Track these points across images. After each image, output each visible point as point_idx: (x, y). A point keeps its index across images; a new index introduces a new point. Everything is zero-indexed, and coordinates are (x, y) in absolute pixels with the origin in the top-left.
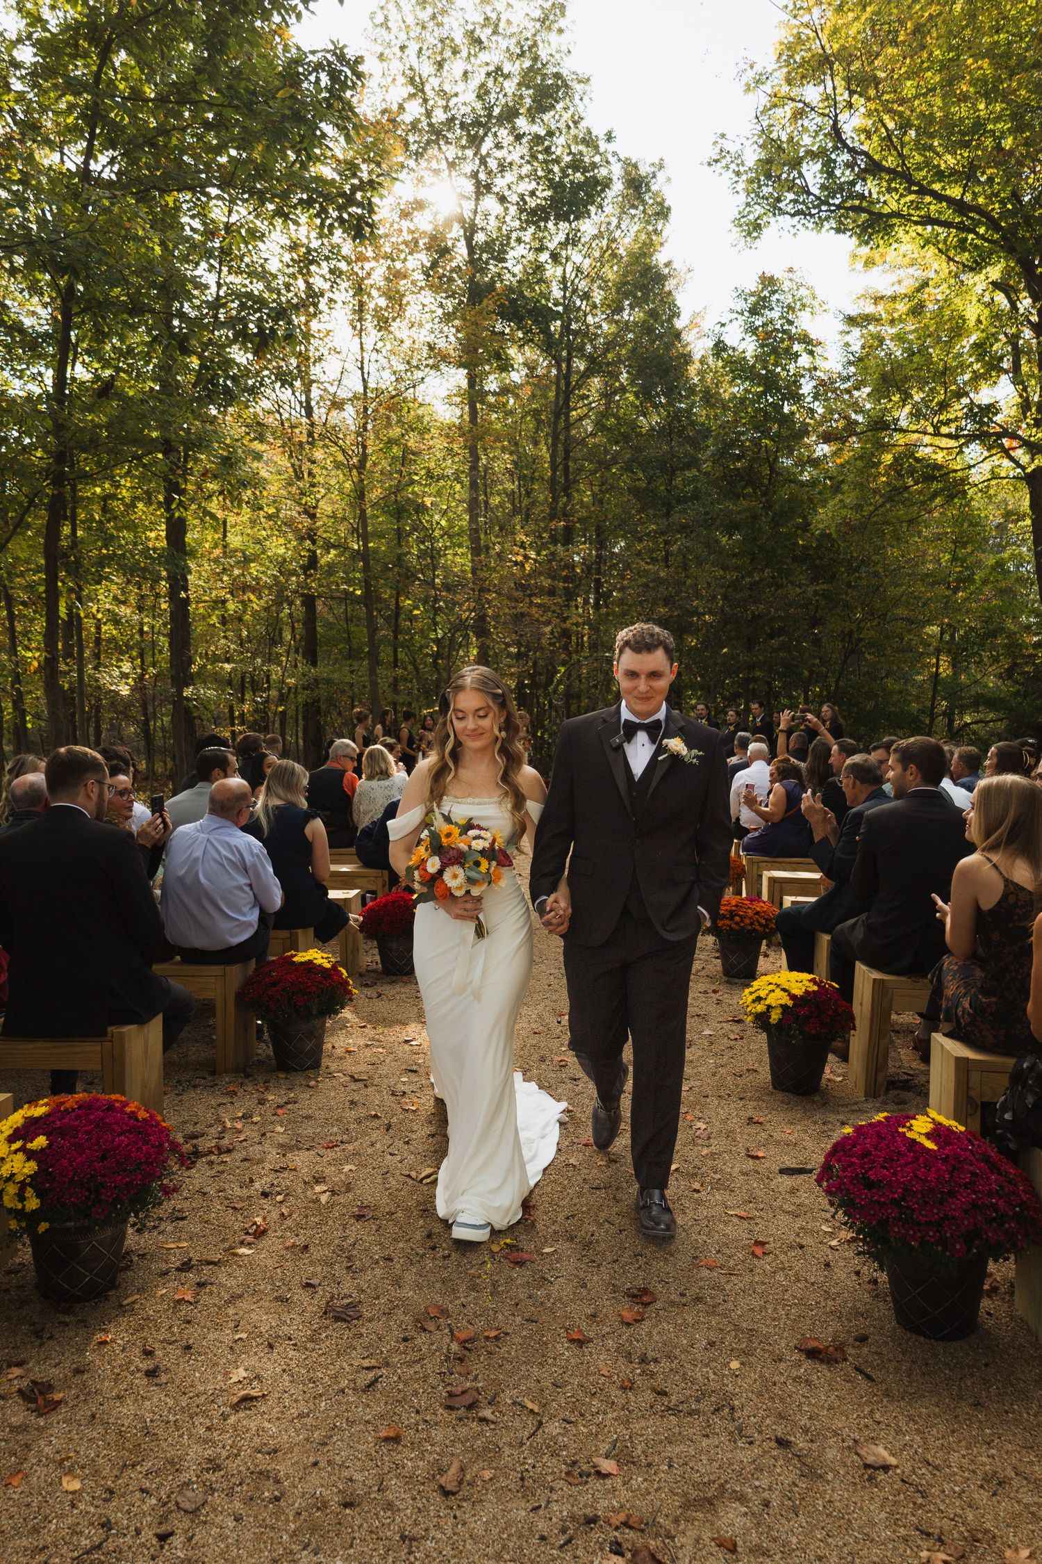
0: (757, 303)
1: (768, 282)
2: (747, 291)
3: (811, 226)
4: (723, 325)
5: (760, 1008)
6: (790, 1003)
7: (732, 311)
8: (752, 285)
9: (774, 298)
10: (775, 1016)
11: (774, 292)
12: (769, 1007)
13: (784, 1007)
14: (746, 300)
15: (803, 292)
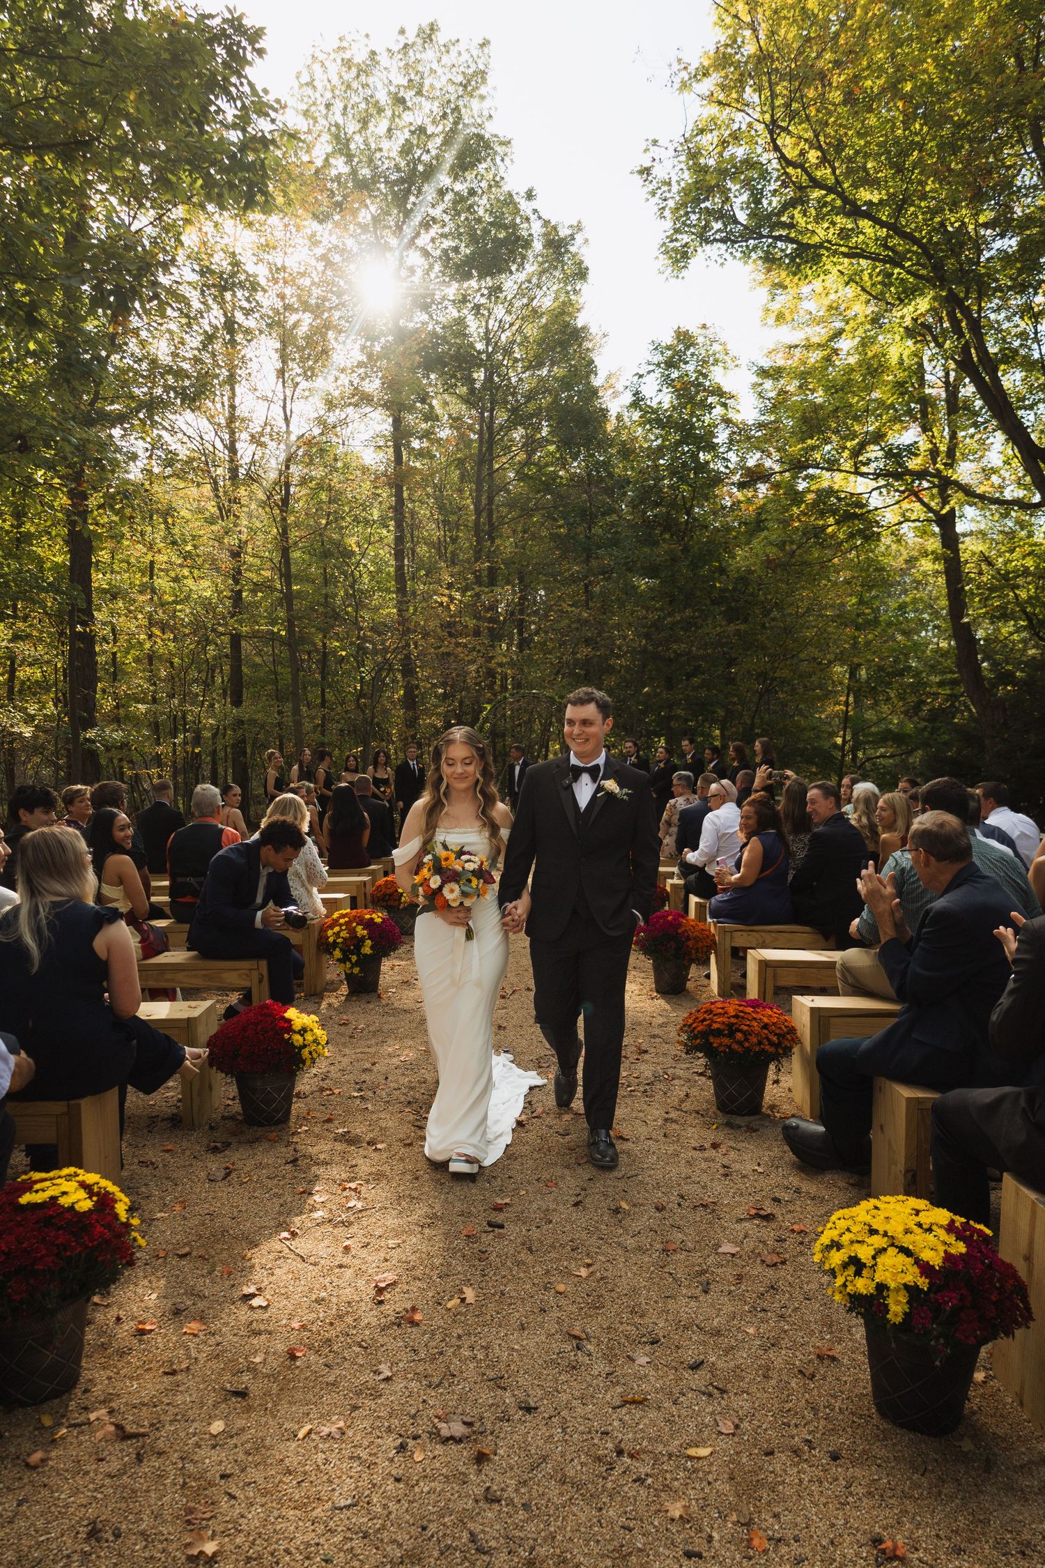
0: (673, 357)
1: (685, 338)
2: (663, 344)
3: (738, 255)
4: (641, 376)
5: (862, 1285)
6: (923, 1283)
7: (649, 363)
8: (668, 339)
9: (688, 353)
10: (897, 1308)
11: (688, 348)
12: (881, 1287)
13: (911, 1290)
14: (662, 353)
15: (716, 347)
